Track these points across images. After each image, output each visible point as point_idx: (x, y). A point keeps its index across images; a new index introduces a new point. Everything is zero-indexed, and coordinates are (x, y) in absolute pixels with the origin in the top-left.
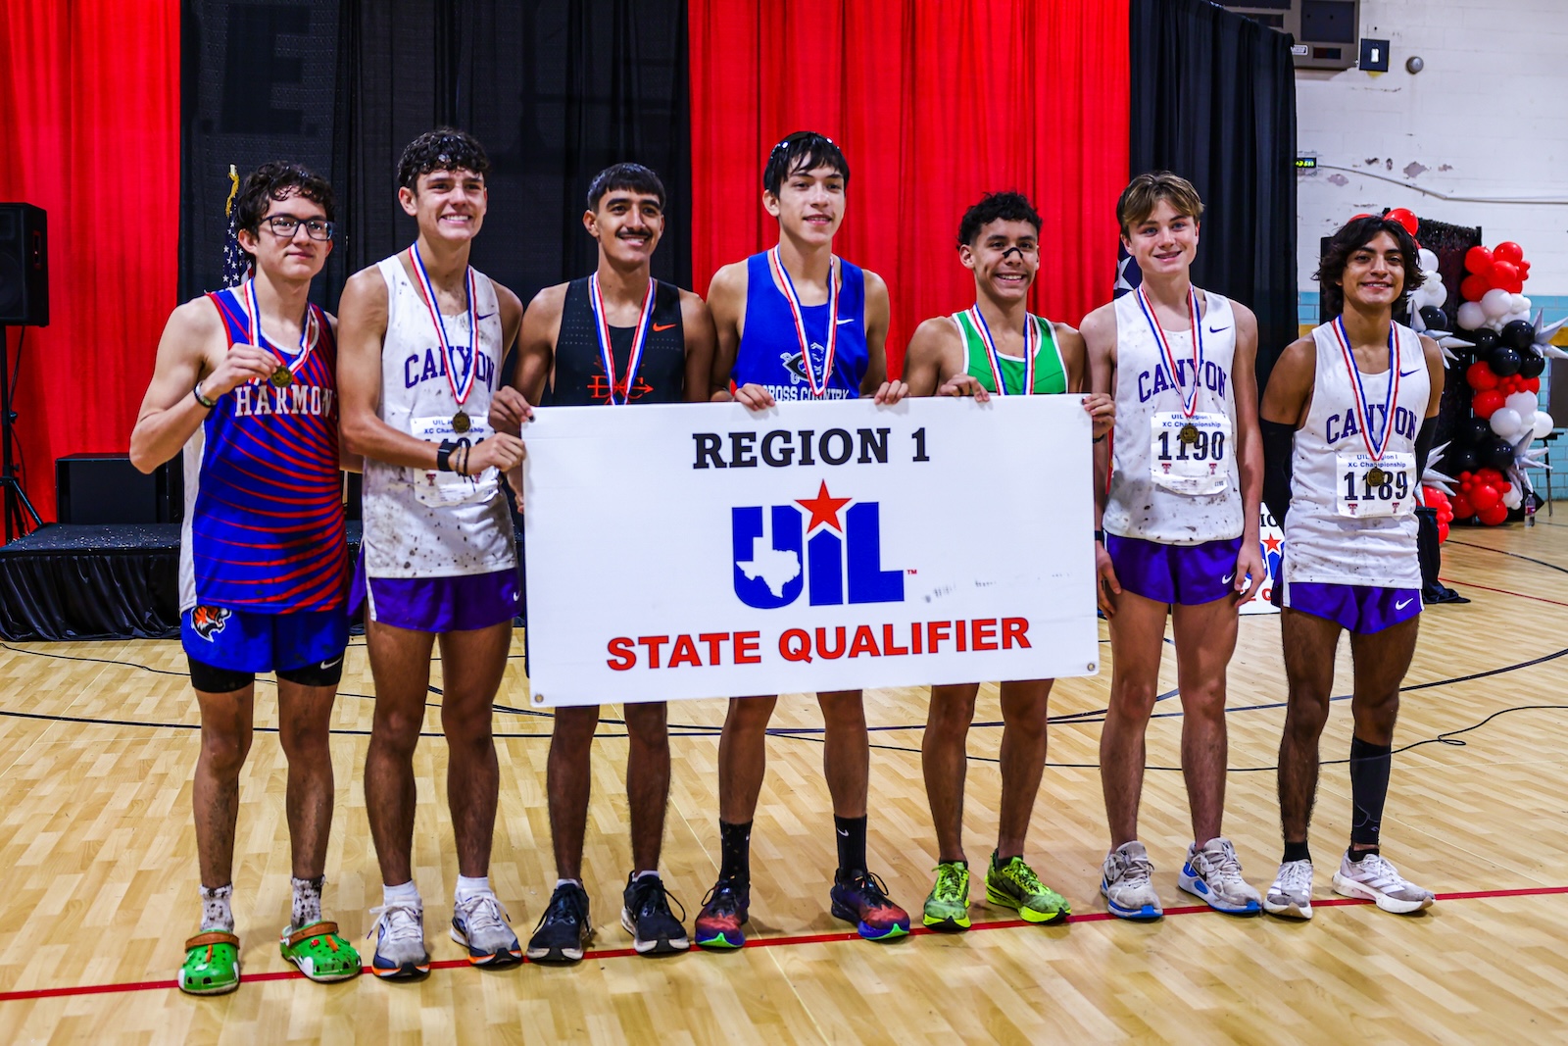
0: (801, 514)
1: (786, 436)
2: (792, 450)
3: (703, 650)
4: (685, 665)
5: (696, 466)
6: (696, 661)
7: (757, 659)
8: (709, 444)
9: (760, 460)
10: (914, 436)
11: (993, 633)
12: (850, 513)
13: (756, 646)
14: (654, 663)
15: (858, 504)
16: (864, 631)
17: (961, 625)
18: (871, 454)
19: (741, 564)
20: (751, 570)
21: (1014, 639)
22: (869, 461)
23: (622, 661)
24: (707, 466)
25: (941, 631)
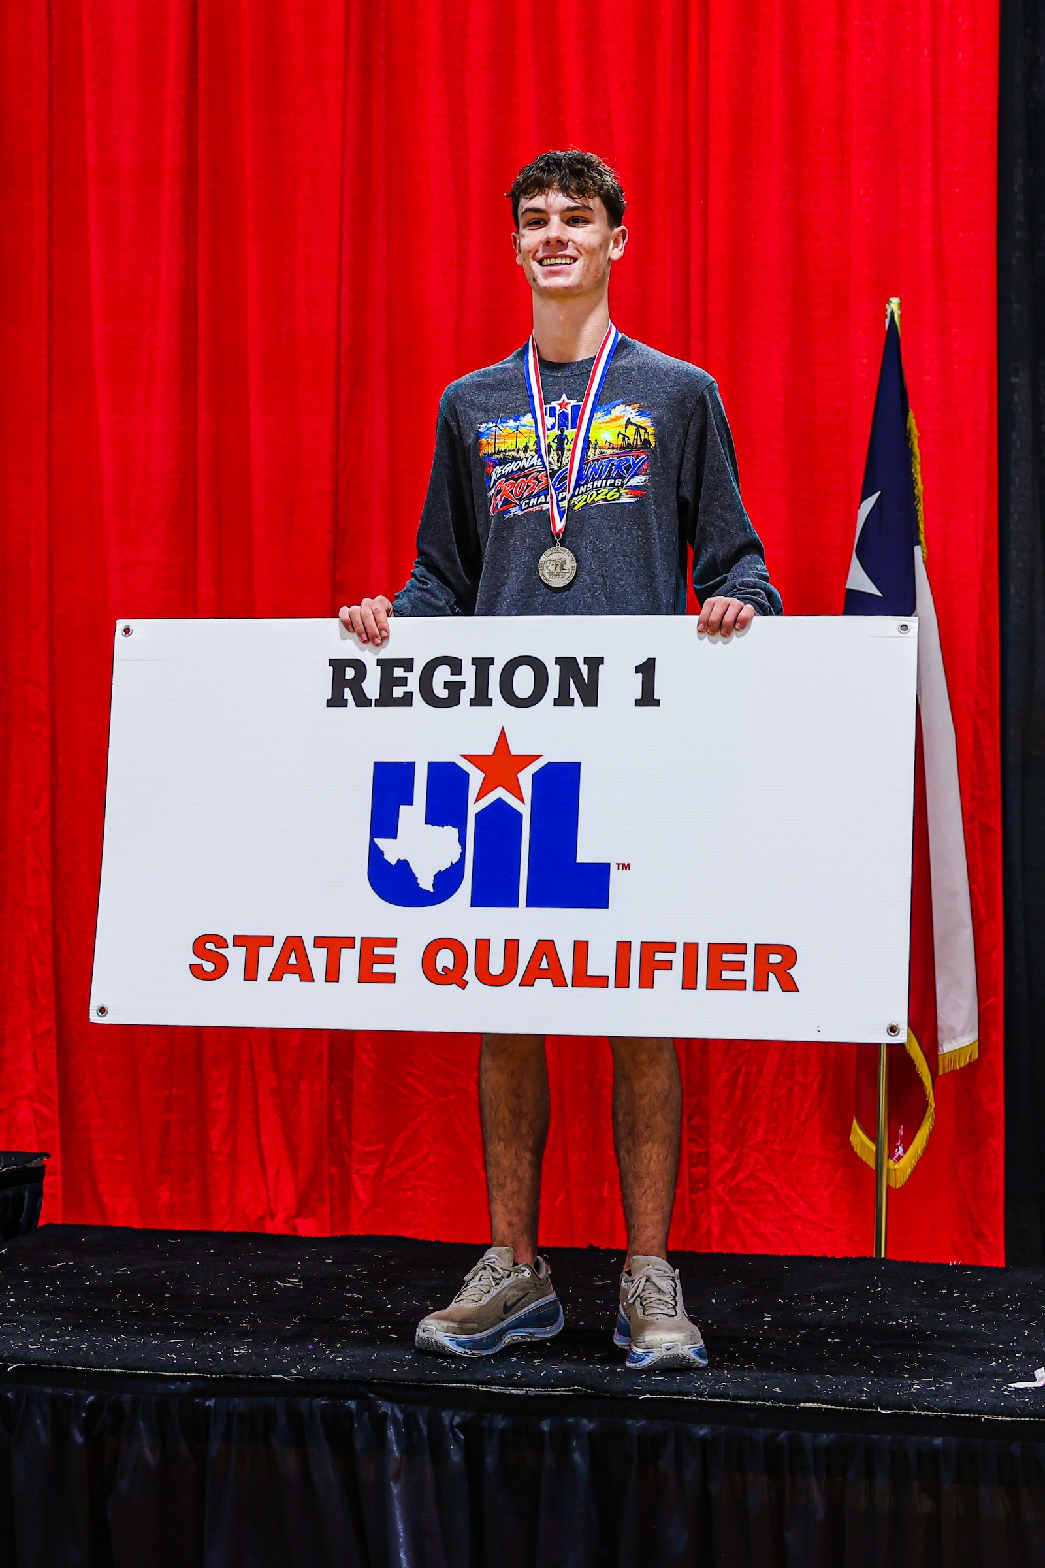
0: (468, 775)
1: (455, 665)
2: (462, 685)
3: (318, 959)
4: (291, 979)
5: (330, 703)
6: (307, 975)
7: (390, 978)
8: (350, 673)
9: (417, 698)
10: (638, 669)
11: (740, 966)
12: (536, 777)
13: (390, 959)
14: (251, 974)
15: (549, 763)
16: (545, 948)
17: (691, 949)
18: (574, 693)
19: (380, 842)
20: (392, 851)
21: (772, 977)
22: (571, 703)
23: (209, 967)
24: (345, 704)
25: (659, 956)
